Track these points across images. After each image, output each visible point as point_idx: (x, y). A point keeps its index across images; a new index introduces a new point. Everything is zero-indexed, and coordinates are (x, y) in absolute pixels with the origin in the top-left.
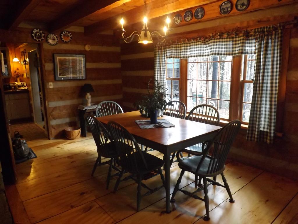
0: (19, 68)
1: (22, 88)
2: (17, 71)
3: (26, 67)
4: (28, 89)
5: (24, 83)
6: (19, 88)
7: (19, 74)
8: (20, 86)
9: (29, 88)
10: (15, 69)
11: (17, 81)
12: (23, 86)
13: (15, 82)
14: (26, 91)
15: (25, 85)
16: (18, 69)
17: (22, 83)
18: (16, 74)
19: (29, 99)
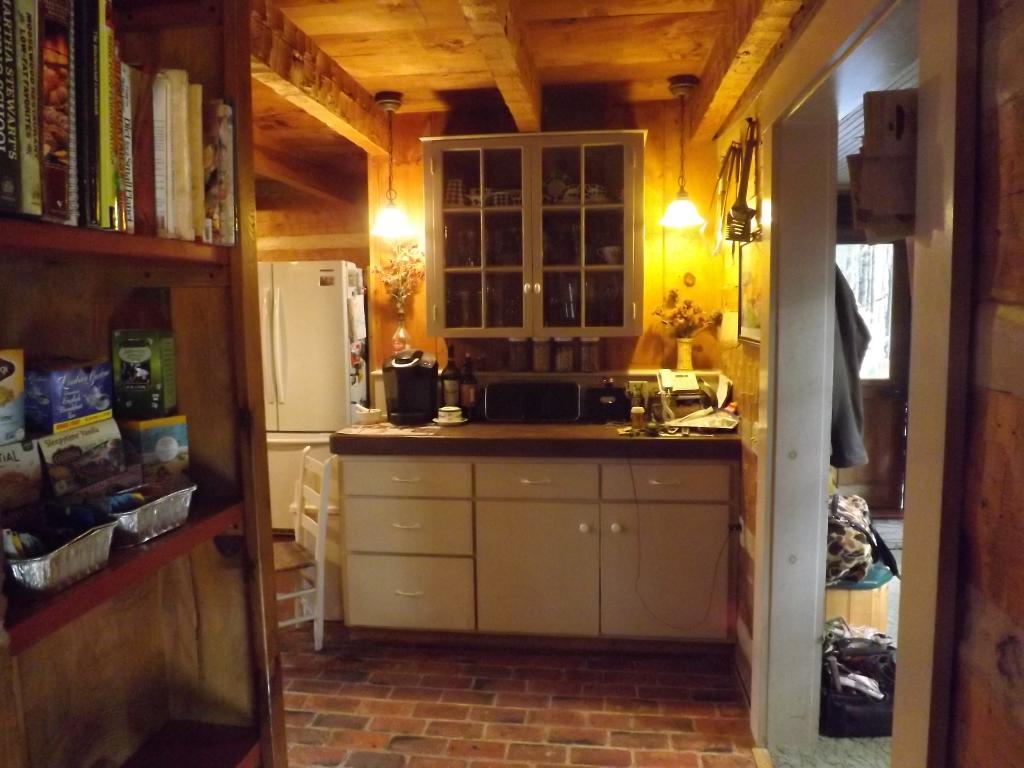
0: (699, 278)
1: (701, 419)
2: (684, 295)
3: (745, 270)
4: (734, 431)
5: (716, 379)
6: (678, 416)
7: (690, 312)
8: (683, 402)
9: (746, 422)
10: (674, 282)
11: (671, 363)
12: (707, 401)
13: (664, 366)
14: (724, 449)
15: (722, 396)
16: (689, 281)
17: (700, 380)
18: (675, 316)
19: (737, 508)
